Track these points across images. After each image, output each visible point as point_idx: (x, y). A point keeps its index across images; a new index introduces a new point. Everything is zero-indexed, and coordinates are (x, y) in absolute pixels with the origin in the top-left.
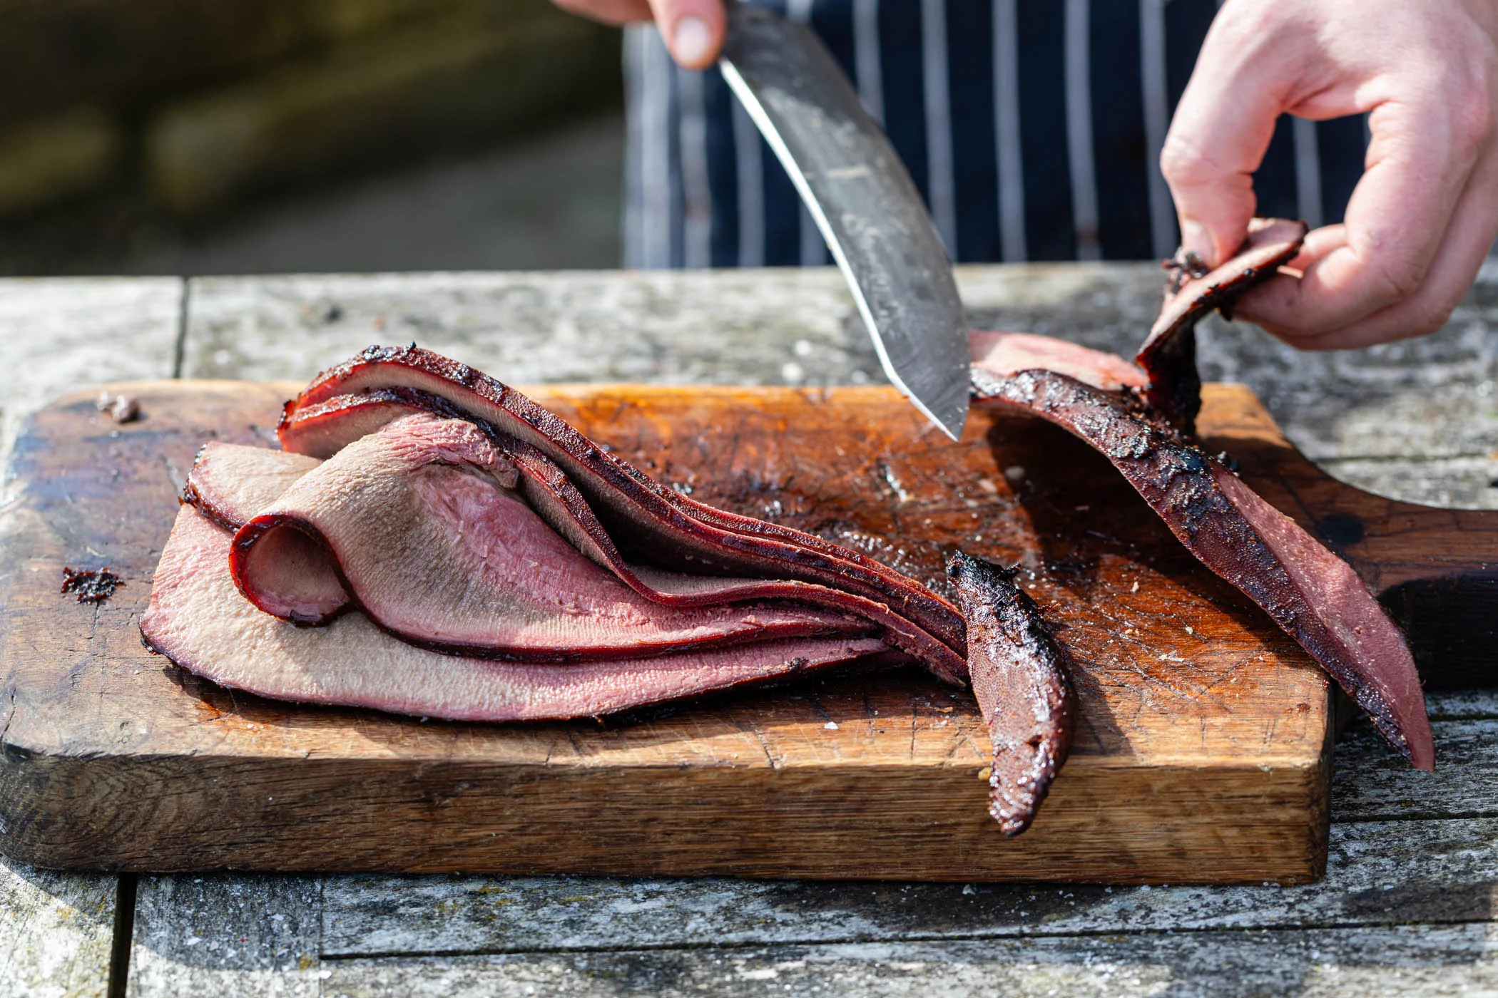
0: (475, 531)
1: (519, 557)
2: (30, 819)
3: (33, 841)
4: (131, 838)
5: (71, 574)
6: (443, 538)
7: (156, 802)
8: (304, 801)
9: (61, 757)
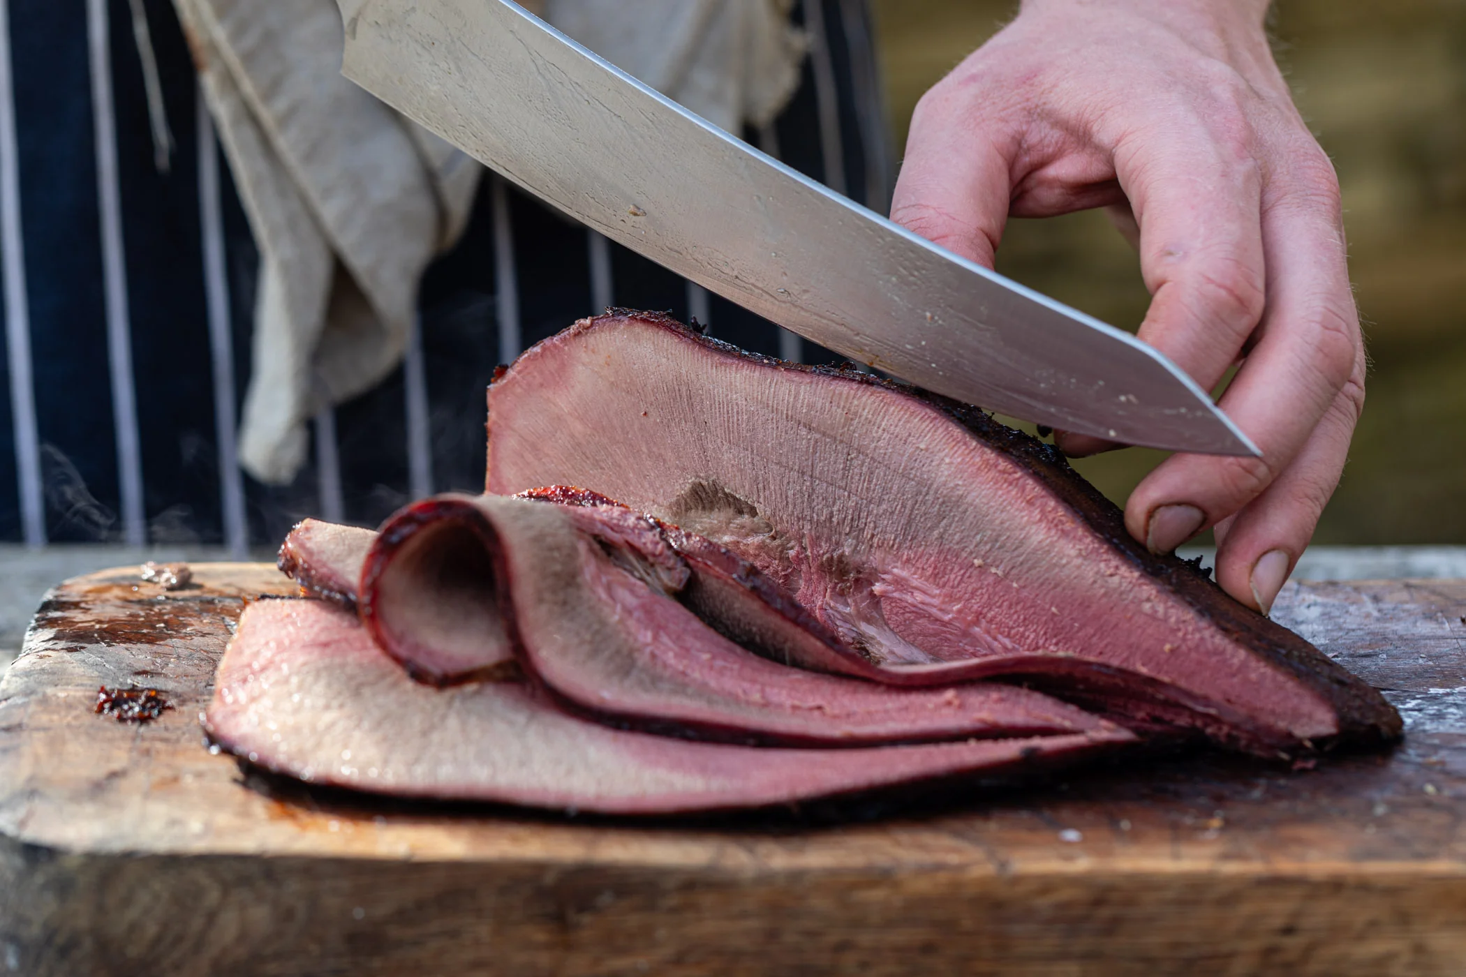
0: (635, 617)
1: (688, 650)
2: (48, 942)
4: (178, 967)
5: (106, 693)
7: (211, 917)
8: (402, 916)
9: (92, 858)
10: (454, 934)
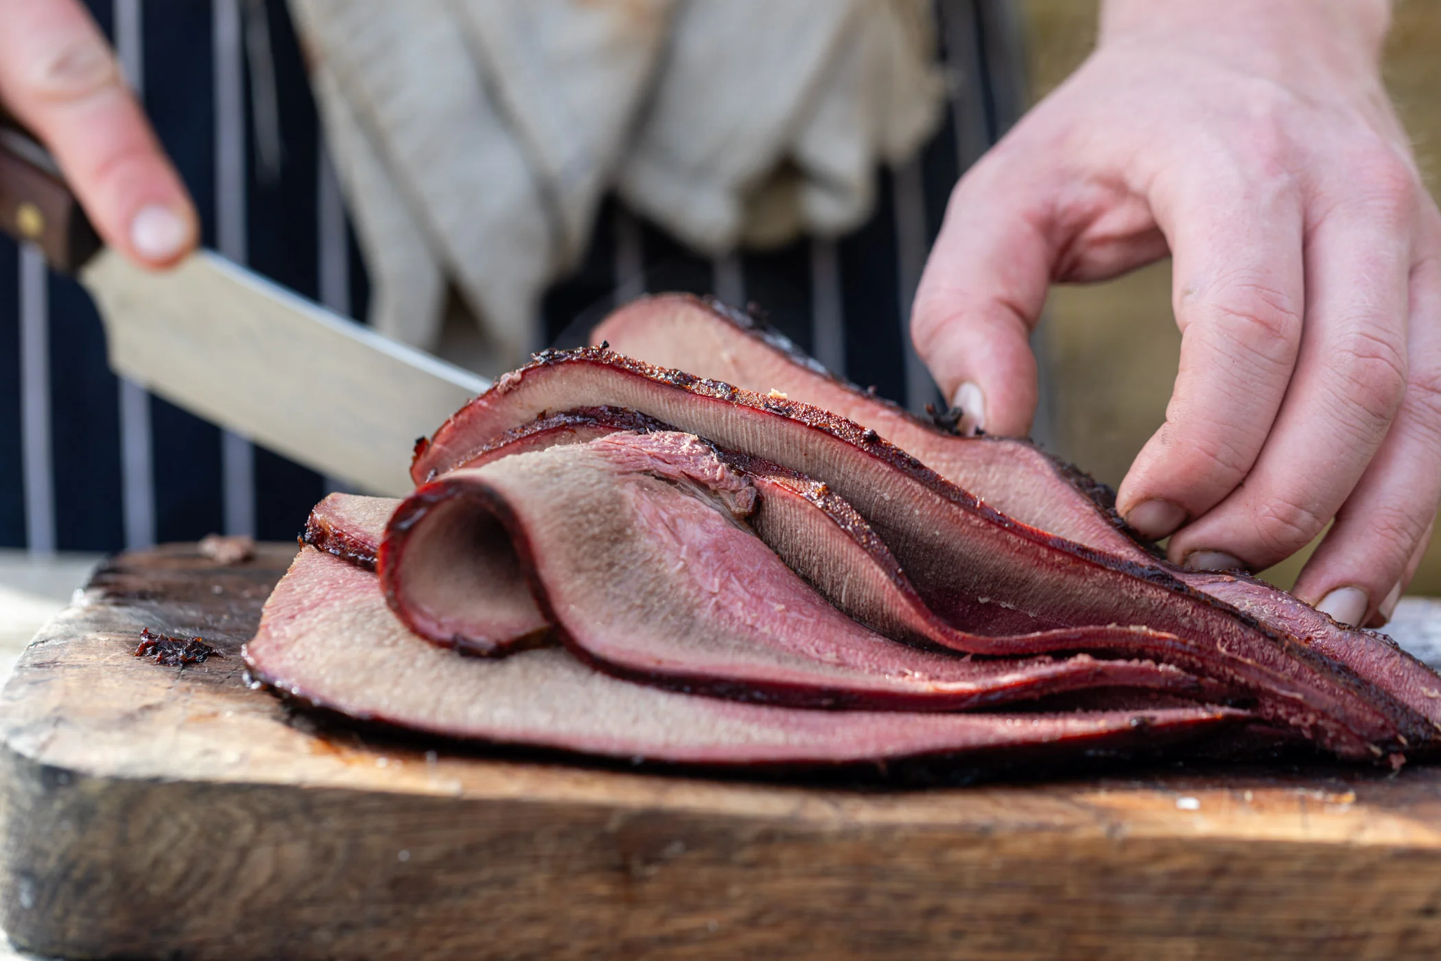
0: (703, 560)
1: (760, 598)
2: (65, 876)
3: (67, 912)
4: (204, 909)
5: (150, 638)
6: (660, 561)
7: (244, 853)
8: (451, 861)
9: (116, 783)
10: (507, 883)
